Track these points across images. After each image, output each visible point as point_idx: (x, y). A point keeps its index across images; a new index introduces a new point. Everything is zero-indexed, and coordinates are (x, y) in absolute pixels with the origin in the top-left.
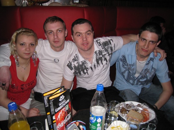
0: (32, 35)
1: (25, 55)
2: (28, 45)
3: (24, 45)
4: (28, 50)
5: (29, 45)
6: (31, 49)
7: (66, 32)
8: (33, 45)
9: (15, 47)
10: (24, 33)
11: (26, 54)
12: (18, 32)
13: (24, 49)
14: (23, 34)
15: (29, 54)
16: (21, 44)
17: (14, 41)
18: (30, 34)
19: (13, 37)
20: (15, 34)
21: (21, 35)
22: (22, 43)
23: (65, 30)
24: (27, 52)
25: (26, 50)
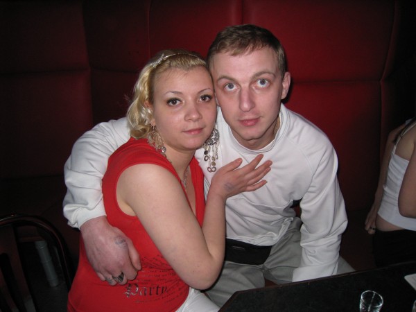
0: (199, 65)
1: (186, 135)
2: (190, 98)
3: (178, 102)
4: (194, 116)
5: (195, 100)
6: (203, 114)
7: (286, 85)
8: (207, 98)
9: (150, 116)
10: (174, 63)
11: (190, 131)
12: (154, 65)
13: (181, 116)
14: (170, 66)
15: (200, 130)
16: (168, 102)
17: (147, 97)
18: (192, 62)
19: (141, 87)
20: (145, 73)
21: (166, 70)
22: (171, 96)
23: (282, 79)
24: (192, 126)
25: (187, 118)
